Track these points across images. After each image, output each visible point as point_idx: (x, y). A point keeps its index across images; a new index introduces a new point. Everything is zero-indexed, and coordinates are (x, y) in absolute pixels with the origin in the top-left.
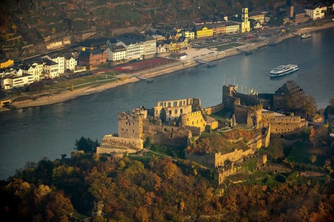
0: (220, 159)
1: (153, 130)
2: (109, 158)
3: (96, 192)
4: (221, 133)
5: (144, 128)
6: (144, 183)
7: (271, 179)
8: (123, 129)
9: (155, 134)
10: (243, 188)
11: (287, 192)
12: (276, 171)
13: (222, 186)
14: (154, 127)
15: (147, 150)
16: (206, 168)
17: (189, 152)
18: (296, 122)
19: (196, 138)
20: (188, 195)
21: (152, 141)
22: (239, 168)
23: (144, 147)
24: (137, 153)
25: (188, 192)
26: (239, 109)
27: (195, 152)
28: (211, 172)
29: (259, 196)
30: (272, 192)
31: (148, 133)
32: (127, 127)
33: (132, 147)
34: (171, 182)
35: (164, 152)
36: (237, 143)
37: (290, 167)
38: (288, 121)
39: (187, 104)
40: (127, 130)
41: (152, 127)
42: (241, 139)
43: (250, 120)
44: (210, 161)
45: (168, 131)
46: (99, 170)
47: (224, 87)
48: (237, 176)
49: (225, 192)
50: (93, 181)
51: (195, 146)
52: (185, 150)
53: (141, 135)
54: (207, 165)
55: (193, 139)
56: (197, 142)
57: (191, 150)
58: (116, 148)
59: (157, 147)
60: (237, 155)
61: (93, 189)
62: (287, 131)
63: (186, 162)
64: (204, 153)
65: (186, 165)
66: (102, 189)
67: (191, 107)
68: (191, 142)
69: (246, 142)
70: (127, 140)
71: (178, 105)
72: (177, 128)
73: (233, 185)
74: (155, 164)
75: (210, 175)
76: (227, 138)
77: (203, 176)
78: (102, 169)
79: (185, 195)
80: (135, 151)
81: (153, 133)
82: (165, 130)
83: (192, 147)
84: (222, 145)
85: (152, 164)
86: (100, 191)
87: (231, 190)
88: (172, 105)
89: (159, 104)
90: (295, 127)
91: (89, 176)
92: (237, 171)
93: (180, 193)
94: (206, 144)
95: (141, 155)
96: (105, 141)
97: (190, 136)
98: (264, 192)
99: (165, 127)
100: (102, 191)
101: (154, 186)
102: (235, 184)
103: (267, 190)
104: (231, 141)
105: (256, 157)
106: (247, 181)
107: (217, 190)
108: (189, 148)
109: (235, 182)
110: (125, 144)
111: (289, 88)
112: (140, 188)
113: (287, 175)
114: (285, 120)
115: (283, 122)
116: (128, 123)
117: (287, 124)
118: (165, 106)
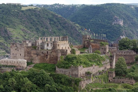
0: (82, 71)
1: (34, 54)
5: (28, 53)
8: (13, 54)
12: (123, 83)
18: (131, 54)
31: (31, 56)
32: (16, 52)
38: (126, 54)
40: (16, 54)
41: (33, 52)
45: (45, 54)
47: (83, 36)
54: (72, 75)
55: (62, 58)
60: (94, 70)
81: (34, 56)
90: (130, 58)
92: (95, 81)
96: (1, 63)
97: (60, 55)
99: (42, 51)
110: (14, 64)
114: (123, 53)
115: (122, 54)
116: (17, 49)
117: (125, 56)
118: (44, 40)
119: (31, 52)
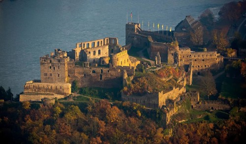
0: (162, 98)
1: (79, 73)
2: (41, 105)
3: (36, 141)
4: (154, 72)
5: (70, 71)
6: (85, 128)
7: (212, 117)
8: (46, 74)
9: (82, 77)
10: (190, 127)
11: (236, 128)
12: (212, 108)
13: (170, 126)
14: (80, 70)
15: (76, 95)
16: (150, 109)
17: (126, 93)
18: (212, 57)
19: (132, 78)
20: (136, 137)
21: (79, 85)
22: (179, 107)
23: (72, 92)
24: (65, 98)
25: (136, 134)
26: (156, 47)
27: (133, 93)
28: (158, 112)
29: (208, 134)
30: (221, 129)
31: (74, 76)
32: (51, 71)
33: (59, 93)
34: (115, 125)
35: (97, 95)
36: (169, 81)
37: (228, 103)
38: (205, 57)
39: (104, 44)
40: (51, 75)
41: (78, 70)
42: (171, 77)
43: (170, 58)
44: (153, 101)
45: (98, 73)
46: (33, 119)
47: (127, 25)
48: (180, 115)
49: (173, 132)
50: (31, 130)
51: (132, 86)
52: (121, 91)
53: (66, 79)
54: (149, 105)
55: (129, 79)
56: (133, 83)
57: (128, 91)
58: (42, 94)
59: (87, 90)
60: (175, 94)
61: (33, 139)
62: (204, 67)
63: (126, 103)
64: (145, 93)
65: (126, 107)
66: (43, 137)
67: (107, 47)
68: (128, 83)
69: (176, 80)
70: (53, 85)
71: (96, 46)
72: (108, 69)
73: (179, 124)
74: (93, 107)
75: (156, 115)
76: (160, 76)
77: (148, 117)
78: (37, 117)
79: (133, 138)
80: (63, 97)
81: (79, 76)
82: (94, 72)
83: (129, 87)
84: (160, 84)
85: (90, 108)
86: (41, 139)
87: (180, 129)
88: (90, 46)
89: (78, 46)
90: (212, 63)
91: (24, 125)
92: (178, 110)
93: (128, 136)
94: (143, 84)
95: (71, 100)
96: (27, 88)
97: (126, 76)
98: (211, 130)
99: (93, 69)
100: (43, 140)
101: (99, 130)
102: (181, 124)
103: (214, 128)
104: (164, 79)
105: (190, 95)
106: (189, 121)
107: (166, 131)
108: (126, 89)
109: (180, 122)
110: (51, 90)
111: (190, 24)
112: (83, 134)
113: (227, 111)
114: (201, 56)
115: (199, 58)
116: (52, 68)
117: (203, 60)
118: (84, 47)
119: (74, 71)
